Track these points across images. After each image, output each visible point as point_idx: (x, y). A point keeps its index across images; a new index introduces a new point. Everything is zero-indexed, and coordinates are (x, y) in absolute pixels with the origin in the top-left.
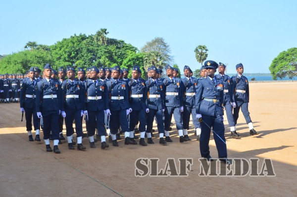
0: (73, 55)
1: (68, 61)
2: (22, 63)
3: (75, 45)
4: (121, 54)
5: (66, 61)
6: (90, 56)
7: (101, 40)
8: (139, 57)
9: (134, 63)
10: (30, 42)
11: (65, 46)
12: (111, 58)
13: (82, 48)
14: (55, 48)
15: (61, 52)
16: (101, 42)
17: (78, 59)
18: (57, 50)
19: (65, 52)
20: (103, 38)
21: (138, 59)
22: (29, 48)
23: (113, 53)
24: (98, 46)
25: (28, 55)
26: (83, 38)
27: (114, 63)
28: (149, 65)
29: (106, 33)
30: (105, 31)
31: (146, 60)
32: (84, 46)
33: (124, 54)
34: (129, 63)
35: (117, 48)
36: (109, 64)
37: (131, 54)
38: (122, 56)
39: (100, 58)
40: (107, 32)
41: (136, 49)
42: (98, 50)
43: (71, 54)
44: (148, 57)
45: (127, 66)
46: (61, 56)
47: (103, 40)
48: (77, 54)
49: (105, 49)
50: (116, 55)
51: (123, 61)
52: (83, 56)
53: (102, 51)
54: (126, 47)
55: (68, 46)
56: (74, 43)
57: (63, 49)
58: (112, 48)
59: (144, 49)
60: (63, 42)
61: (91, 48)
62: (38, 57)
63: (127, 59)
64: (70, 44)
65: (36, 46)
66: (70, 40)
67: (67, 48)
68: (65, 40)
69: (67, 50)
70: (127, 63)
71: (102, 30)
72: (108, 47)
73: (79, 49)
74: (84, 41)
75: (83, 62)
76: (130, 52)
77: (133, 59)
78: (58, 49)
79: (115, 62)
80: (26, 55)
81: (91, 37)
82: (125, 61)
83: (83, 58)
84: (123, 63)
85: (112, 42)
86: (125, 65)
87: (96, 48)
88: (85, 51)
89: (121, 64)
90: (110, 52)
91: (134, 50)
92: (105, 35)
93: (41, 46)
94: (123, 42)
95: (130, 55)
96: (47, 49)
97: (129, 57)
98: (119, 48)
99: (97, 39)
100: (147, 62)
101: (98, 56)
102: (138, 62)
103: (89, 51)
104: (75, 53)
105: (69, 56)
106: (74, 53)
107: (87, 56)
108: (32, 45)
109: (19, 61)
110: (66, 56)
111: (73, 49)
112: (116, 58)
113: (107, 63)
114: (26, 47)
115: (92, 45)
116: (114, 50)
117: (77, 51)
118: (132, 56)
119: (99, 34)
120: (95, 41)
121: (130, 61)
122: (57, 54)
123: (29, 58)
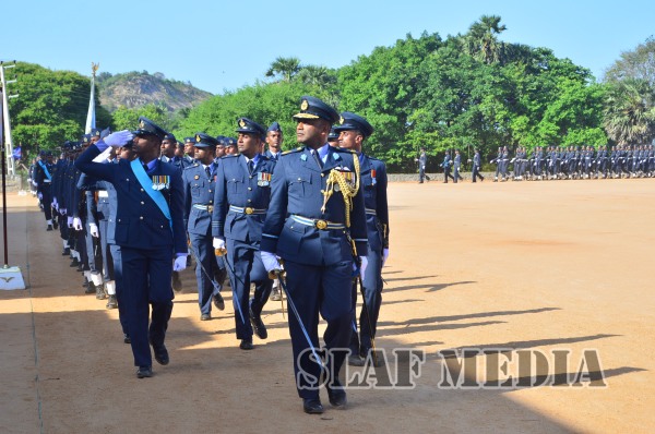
0: (402, 93)
1: (389, 112)
3: (409, 65)
4: (539, 88)
5: (383, 111)
6: (451, 95)
7: (483, 49)
8: (595, 95)
9: (578, 114)
10: (282, 61)
11: (381, 69)
13: (427, 74)
14: (352, 74)
15: (368, 84)
16: (484, 54)
17: (416, 106)
18: (358, 79)
19: (381, 87)
20: (489, 43)
21: (590, 101)
22: (278, 76)
23: (515, 85)
24: (473, 67)
25: (265, 97)
26: (432, 44)
27: (520, 114)
28: (618, 120)
29: (497, 30)
30: (493, 23)
31: (612, 103)
32: (432, 66)
33: (549, 89)
34: (563, 115)
35: (530, 70)
36: (506, 119)
37: (571, 89)
38: (542, 95)
39: (479, 101)
40: (500, 25)
41: (586, 73)
42: (472, 78)
43: (396, 92)
44: (616, 96)
45: (557, 124)
46: (370, 97)
47: (489, 50)
48: (415, 91)
49: (494, 74)
50: (524, 92)
51: (545, 108)
52: (431, 97)
53: (484, 82)
54: (557, 68)
55: (387, 67)
56: (404, 61)
57: (373, 78)
58: (514, 72)
59: (611, 74)
60: (373, 58)
61: (453, 72)
62: (292, 102)
63: (558, 104)
64: (395, 64)
65: (297, 69)
66: (393, 53)
67: (384, 74)
68: (380, 50)
69: (385, 80)
70: (558, 113)
71: (485, 20)
72: (502, 69)
73: (419, 76)
74: (436, 53)
75: (430, 114)
76: (567, 82)
77: (577, 103)
78: (361, 77)
79: (521, 110)
80: (259, 95)
81: (455, 42)
82: (551, 110)
83: (430, 103)
84: (546, 113)
85: (515, 53)
86: (550, 120)
87: (467, 73)
88: (434, 81)
89: (540, 118)
90: (508, 85)
91: (583, 75)
92: (495, 35)
93: (311, 69)
94: (547, 53)
95: (567, 91)
96: (326, 79)
97: (564, 97)
98: (536, 72)
99: (472, 45)
100: (611, 110)
101: (474, 94)
102: (590, 111)
103: (447, 82)
104: (409, 88)
105: (391, 97)
106: (404, 89)
107: (441, 98)
108: (287, 66)
109: (240, 112)
110: (383, 96)
111: (402, 76)
112: (524, 99)
113: (499, 116)
114: (270, 74)
115: (457, 65)
116: (519, 77)
117: (412, 83)
118: (571, 94)
119: (477, 31)
120: (467, 52)
121: (565, 107)
122: (357, 91)
123: (267, 104)
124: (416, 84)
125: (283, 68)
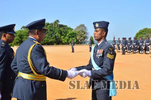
2: (19, 36)
4: (65, 31)
8: (74, 33)
10: (24, 26)
12: (61, 34)
16: (57, 26)
21: (73, 34)
22: (23, 29)
24: (55, 28)
25: (22, 32)
26: (48, 24)
27: (63, 36)
28: (79, 36)
29: (58, 22)
30: (58, 21)
31: (78, 34)
33: (67, 31)
35: (64, 29)
36: (60, 36)
38: (66, 33)
40: (59, 21)
41: (72, 29)
42: (55, 30)
50: (63, 32)
52: (48, 33)
53: (57, 30)
54: (68, 28)
58: (61, 29)
59: (75, 29)
63: (69, 34)
70: (69, 35)
71: (57, 20)
72: (60, 28)
74: (49, 26)
75: (48, 35)
76: (70, 30)
77: (71, 34)
80: (21, 32)
81: (52, 24)
83: (48, 34)
85: (61, 26)
86: (67, 37)
87: (54, 29)
89: (66, 36)
90: (60, 31)
92: (58, 23)
94: (66, 26)
95: (70, 32)
101: (55, 32)
102: (73, 35)
103: (51, 30)
107: (50, 33)
113: (59, 36)
114: (21, 29)
115: (52, 28)
116: (62, 30)
119: (55, 22)
120: (54, 25)
123: (22, 34)
125: (24, 28)
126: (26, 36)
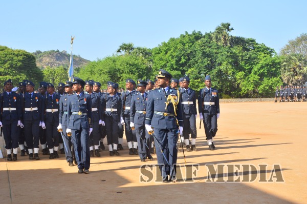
0: (183, 60)
1: (177, 69)
2: (109, 72)
3: (186, 47)
4: (249, 58)
5: (174, 69)
6: (206, 61)
7: (222, 39)
8: (276, 61)
9: (268, 71)
10: (125, 45)
11: (173, 49)
12: (237, 66)
13: (195, 51)
14: (159, 51)
15: (167, 56)
16: (223, 41)
17: (190, 67)
18: (162, 54)
19: (173, 57)
20: (225, 36)
21: (274, 64)
22: (123, 52)
23: (238, 56)
24: (218, 48)
25: (117, 62)
26: (198, 37)
27: (241, 71)
28: (288, 73)
29: (229, 30)
30: (227, 27)
31: (285, 65)
32: (198, 48)
33: (254, 58)
34: (261, 71)
35: (245, 49)
36: (233, 73)
37: (265, 58)
38: (251, 61)
39: (220, 64)
40: (230, 27)
41: (272, 51)
42: (217, 53)
43: (180, 59)
44: (286, 62)
45: (258, 75)
46: (168, 62)
47: (225, 39)
48: (189, 59)
49: (228, 51)
50: (242, 60)
51: (253, 68)
52: (197, 62)
53: (222, 55)
54: (258, 48)
55: (176, 48)
56: (184, 45)
57: (169, 53)
58: (237, 50)
59: (284, 51)
60: (169, 43)
61: (208, 50)
62: (130, 65)
63: (259, 66)
64: (180, 46)
65: (132, 49)
66: (178, 41)
67: (174, 51)
68: (173, 40)
69: (174, 54)
70: (259, 70)
71: (223, 25)
72: (232, 49)
73: (191, 52)
74: (199, 41)
75: (197, 70)
76: (263, 55)
77: (267, 65)
78: (163, 53)
79: (241, 69)
80: (114, 61)
81: (209, 36)
82: (255, 68)
83: (196, 65)
84: (253, 70)
85: (238, 41)
86: (255, 73)
87: (215, 51)
88: (199, 55)
89: (250, 72)
90: (234, 56)
91: (269, 51)
92: (228, 32)
93: (139, 49)
94: (253, 41)
95: (263, 60)
96: (147, 54)
97: (262, 62)
98: (248, 50)
99: (217, 38)
100: (285, 69)
101: (218, 61)
102: (274, 69)
103: (205, 55)
104: (187, 57)
105: (177, 62)
106: (184, 58)
107: (202, 62)
108: (127, 48)
109: (105, 70)
110: (174, 62)
111: (183, 52)
112: (242, 63)
113: (230, 72)
114: (119, 51)
115: (210, 47)
116: (240, 53)
117: (188, 55)
118: (265, 61)
119: (219, 31)
120: (214, 40)
121: (262, 67)
122: (161, 59)
123: (118, 66)
124: (190, 56)
125: (125, 49)
126: (129, 74)
